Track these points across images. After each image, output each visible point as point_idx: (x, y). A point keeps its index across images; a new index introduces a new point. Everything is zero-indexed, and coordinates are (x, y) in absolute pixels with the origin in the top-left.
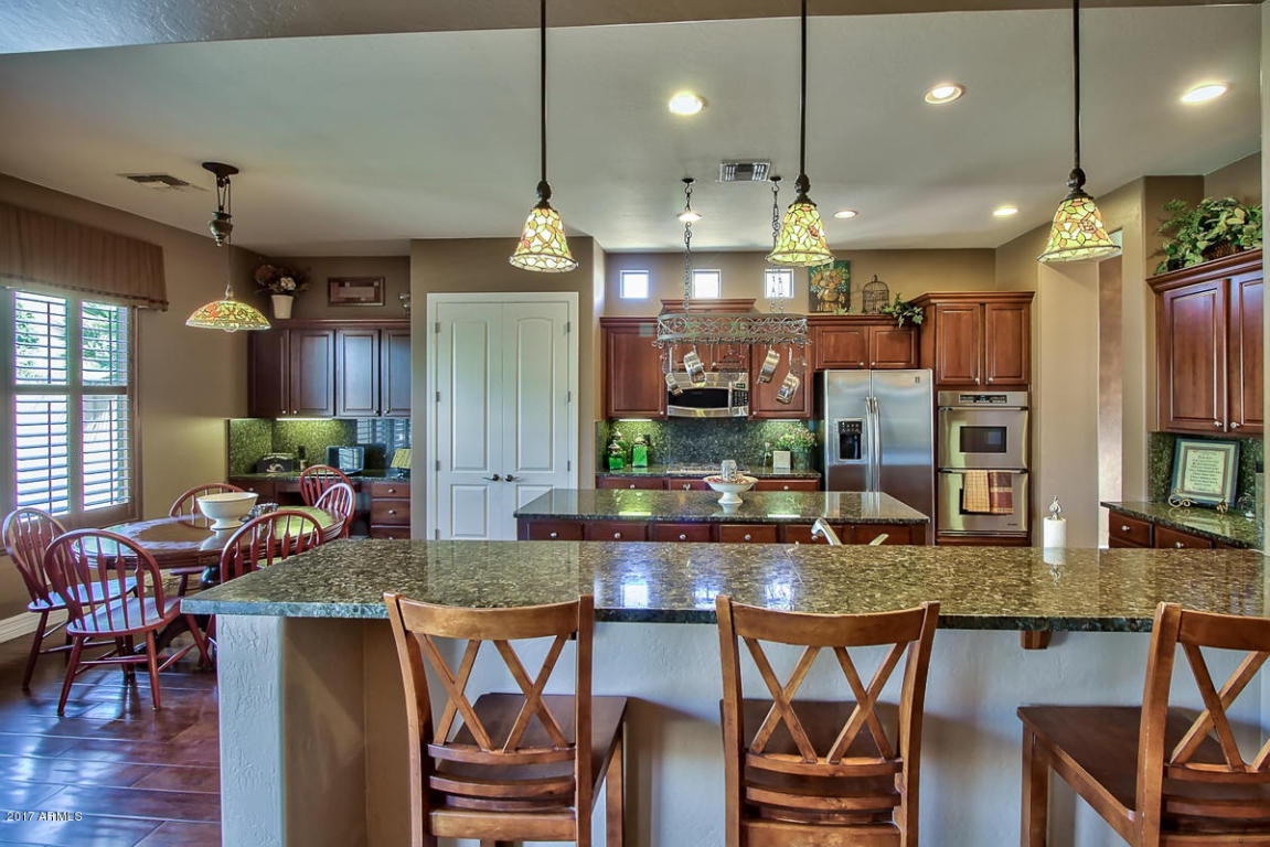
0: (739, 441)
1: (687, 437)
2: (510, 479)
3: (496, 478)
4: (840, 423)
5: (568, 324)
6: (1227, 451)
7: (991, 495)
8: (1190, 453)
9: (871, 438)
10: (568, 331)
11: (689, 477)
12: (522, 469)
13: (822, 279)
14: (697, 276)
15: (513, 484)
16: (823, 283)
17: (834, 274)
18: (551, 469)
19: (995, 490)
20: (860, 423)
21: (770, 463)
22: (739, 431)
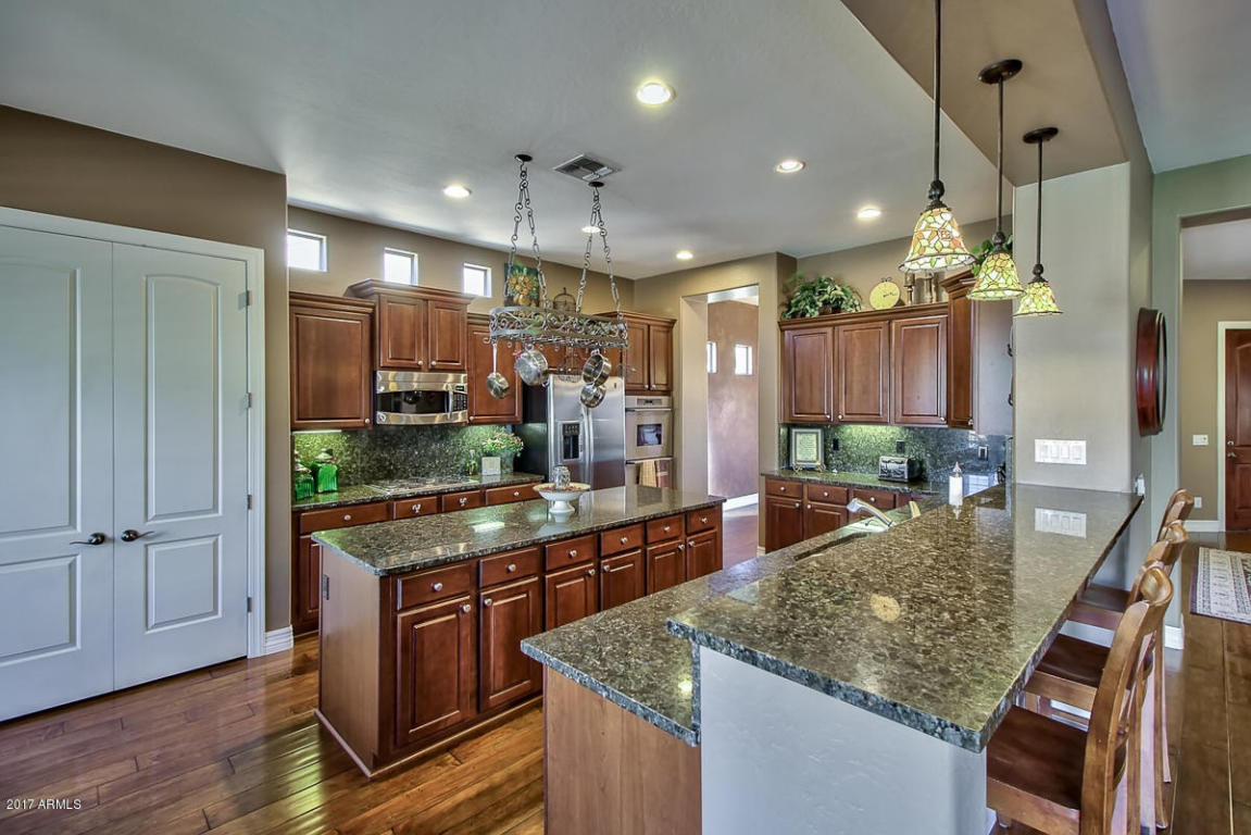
0: (440, 450)
1: (382, 450)
2: (131, 536)
3: (100, 539)
4: (564, 425)
5: (248, 293)
6: (817, 433)
7: (657, 478)
8: (798, 436)
9: (587, 437)
10: (248, 304)
11: (418, 496)
12: (157, 517)
13: (517, 283)
14: (387, 256)
15: (138, 544)
16: (518, 287)
17: (527, 280)
18: (215, 508)
19: (659, 474)
20: (578, 425)
21: (477, 472)
22: (441, 438)
